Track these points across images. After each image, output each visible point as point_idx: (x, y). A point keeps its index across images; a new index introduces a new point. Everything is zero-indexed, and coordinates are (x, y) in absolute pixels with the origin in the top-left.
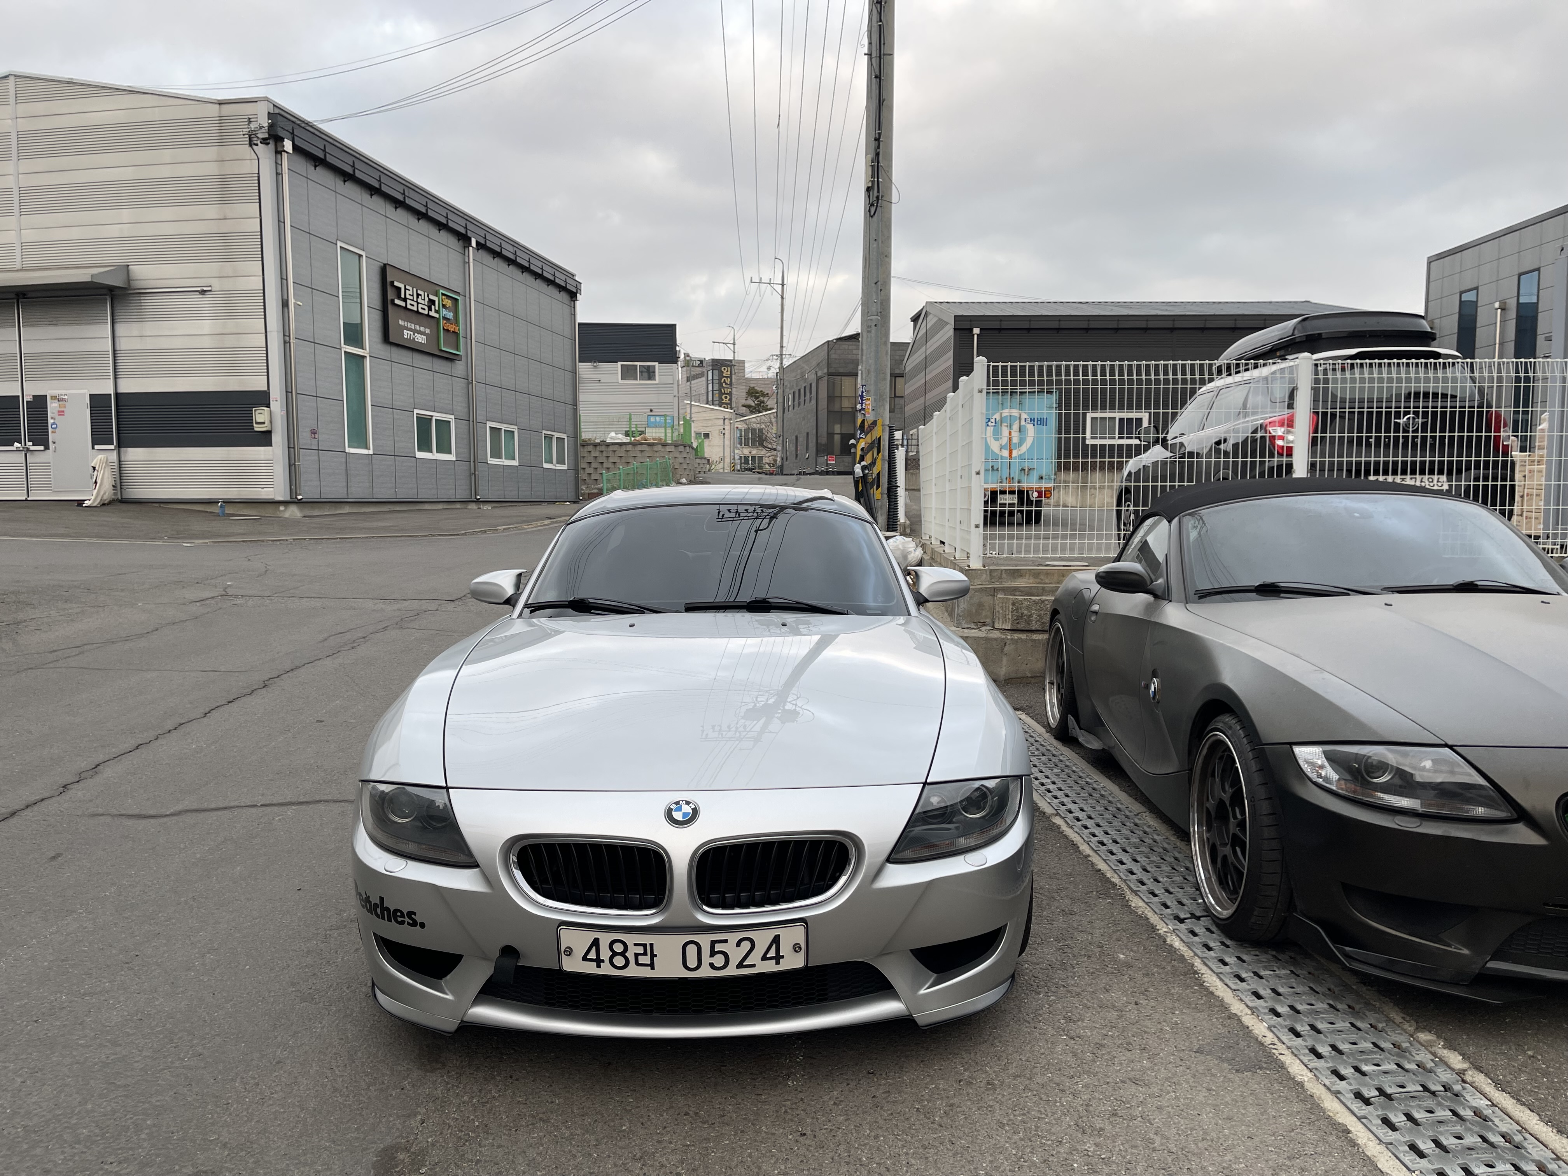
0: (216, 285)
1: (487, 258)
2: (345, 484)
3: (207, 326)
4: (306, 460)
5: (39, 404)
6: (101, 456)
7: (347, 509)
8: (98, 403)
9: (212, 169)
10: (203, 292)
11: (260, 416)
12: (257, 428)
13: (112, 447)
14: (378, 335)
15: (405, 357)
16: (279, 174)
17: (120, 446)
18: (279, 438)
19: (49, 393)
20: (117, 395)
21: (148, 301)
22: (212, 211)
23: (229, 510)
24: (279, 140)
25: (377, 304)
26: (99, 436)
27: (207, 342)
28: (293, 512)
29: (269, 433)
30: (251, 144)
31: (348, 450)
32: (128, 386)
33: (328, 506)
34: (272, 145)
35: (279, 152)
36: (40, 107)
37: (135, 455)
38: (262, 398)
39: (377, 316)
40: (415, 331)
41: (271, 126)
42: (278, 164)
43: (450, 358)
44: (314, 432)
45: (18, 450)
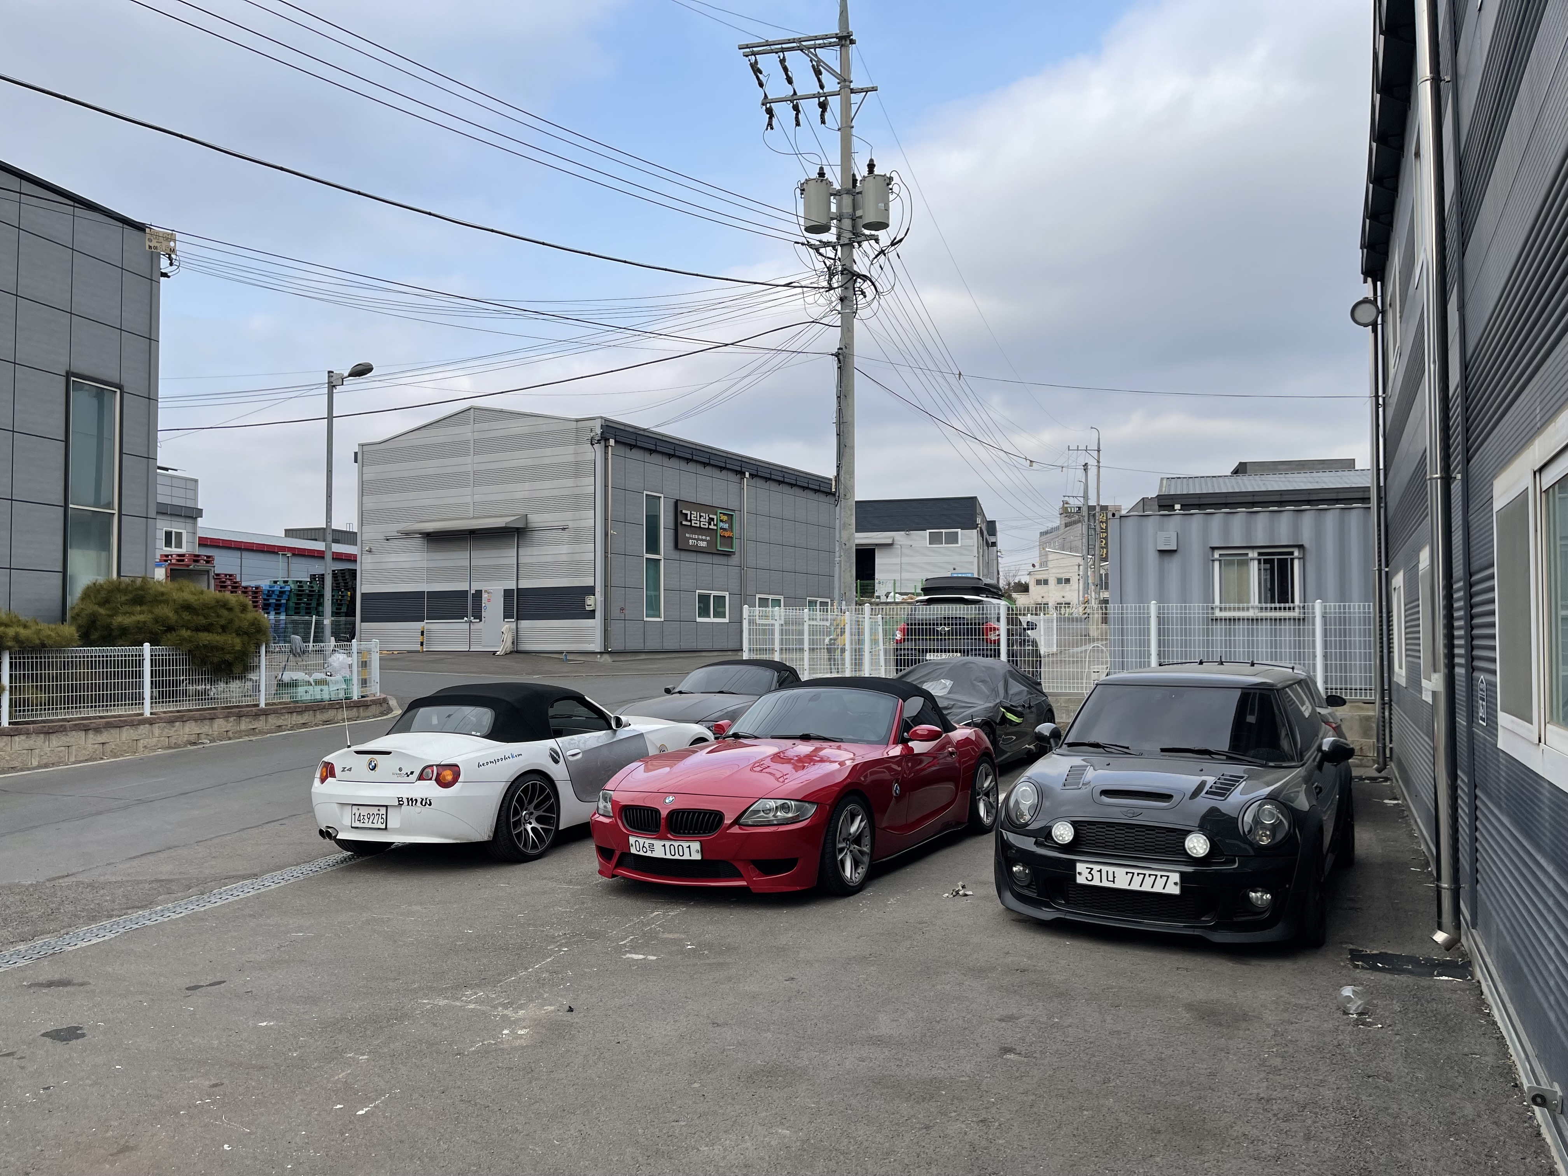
0: (571, 525)
1: (760, 483)
2: (642, 641)
3: (565, 549)
4: (616, 627)
5: (478, 594)
6: (507, 626)
7: (643, 656)
8: (508, 593)
9: (571, 458)
10: (564, 529)
11: (590, 602)
12: (588, 608)
13: (513, 620)
14: (671, 544)
15: (692, 557)
16: (606, 459)
17: (518, 619)
18: (598, 614)
19: (484, 589)
20: (518, 589)
21: (536, 535)
22: (570, 482)
23: (570, 657)
24: (607, 440)
25: (671, 525)
26: (507, 615)
27: (564, 558)
28: (607, 658)
29: (594, 611)
30: (592, 445)
31: (645, 619)
32: (525, 584)
33: (629, 655)
34: (603, 442)
35: (606, 447)
36: (485, 426)
37: (524, 624)
38: (590, 591)
39: (671, 533)
40: (698, 540)
41: (602, 433)
42: (606, 453)
43: (728, 554)
44: (622, 609)
45: (466, 622)
